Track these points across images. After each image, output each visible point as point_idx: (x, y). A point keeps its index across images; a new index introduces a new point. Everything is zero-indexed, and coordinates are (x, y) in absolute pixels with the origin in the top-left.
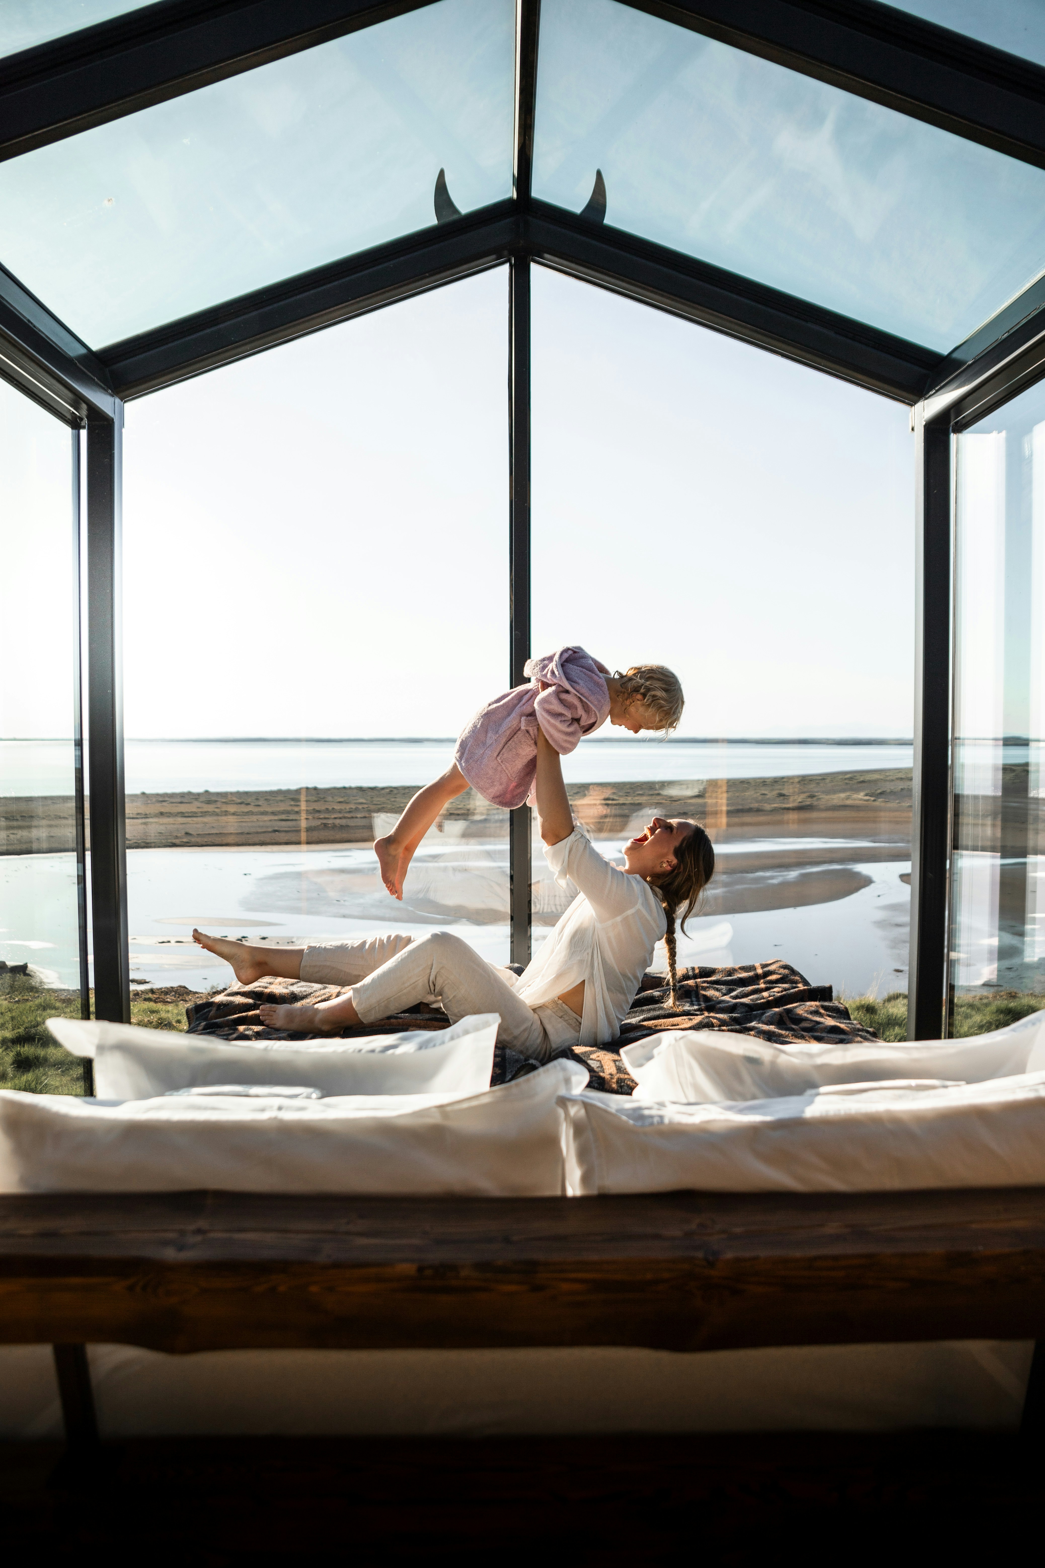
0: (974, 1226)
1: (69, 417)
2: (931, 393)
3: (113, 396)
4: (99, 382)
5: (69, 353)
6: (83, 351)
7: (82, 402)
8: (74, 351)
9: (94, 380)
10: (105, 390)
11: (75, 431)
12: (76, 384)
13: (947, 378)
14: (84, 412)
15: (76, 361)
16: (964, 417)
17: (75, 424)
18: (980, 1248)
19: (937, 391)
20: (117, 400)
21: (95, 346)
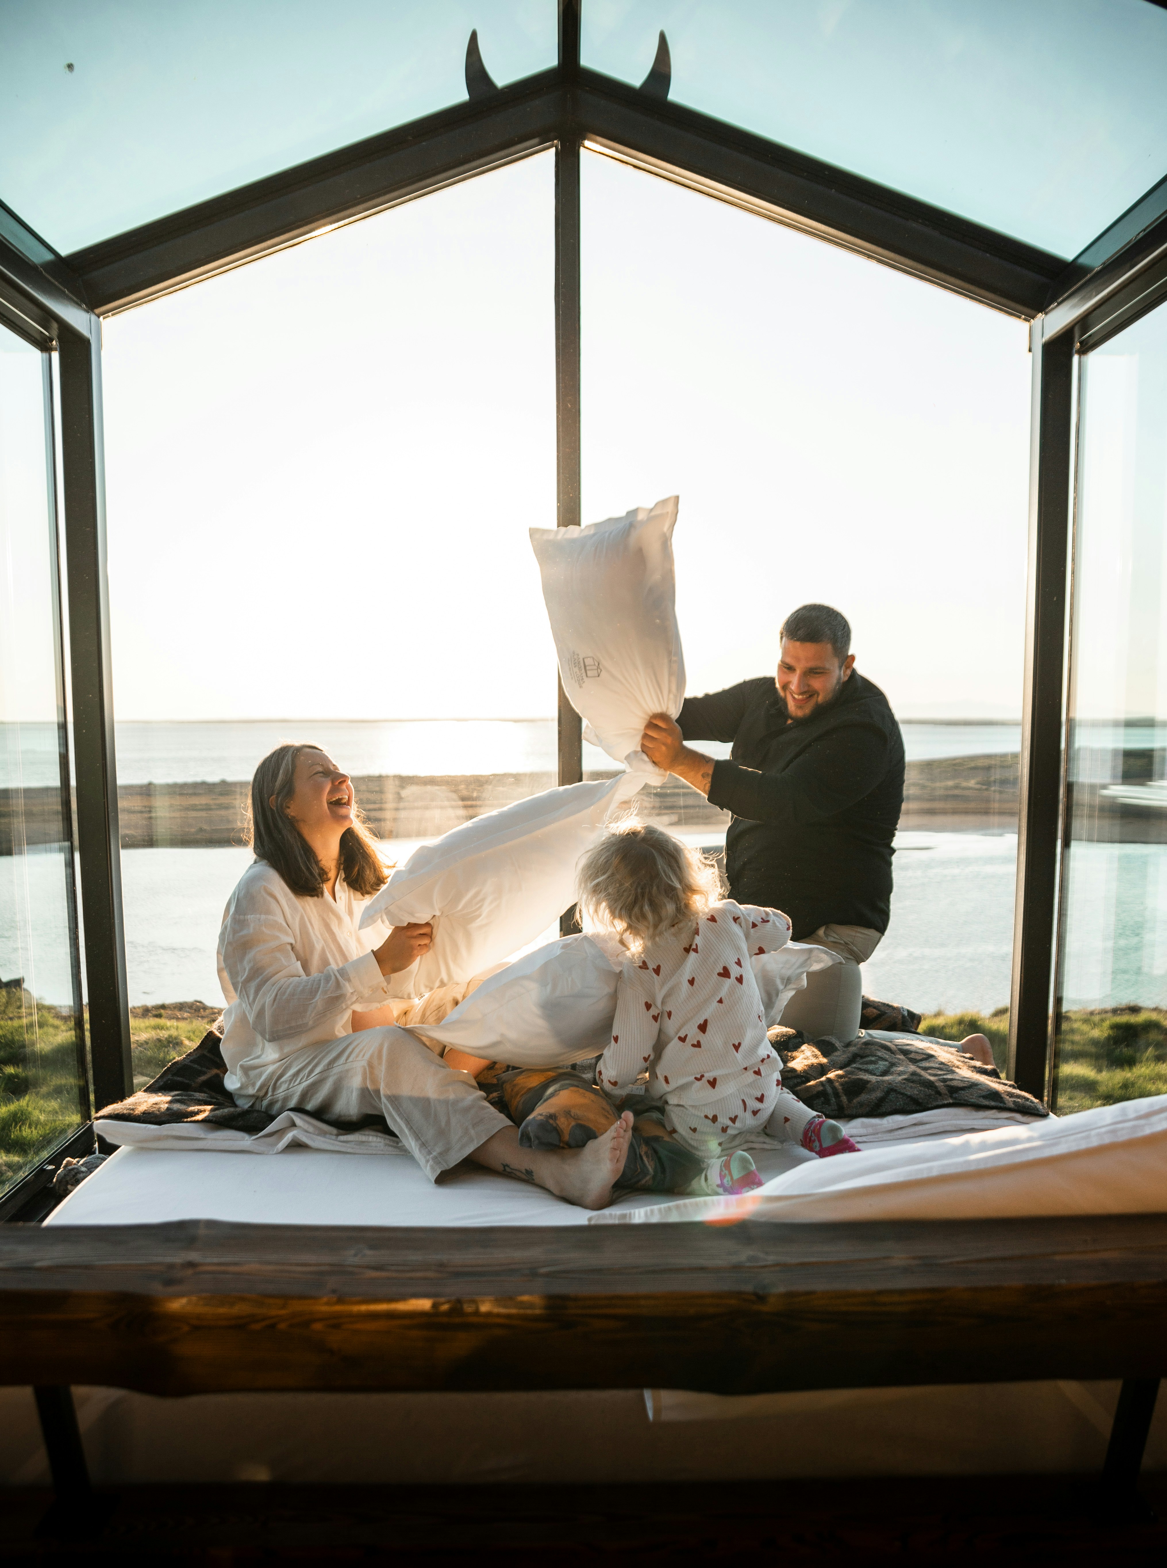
0: (1058, 1258)
1: (38, 337)
2: (1052, 306)
3: (88, 312)
4: (70, 295)
5: (31, 258)
6: (49, 257)
7: (51, 319)
8: (39, 256)
9: (64, 292)
10: (79, 305)
11: (45, 355)
12: (42, 297)
13: (1071, 287)
14: (55, 332)
15: (42, 269)
16: (1090, 336)
17: (43, 345)
18: (1063, 1281)
19: (1059, 304)
20: (93, 317)
21: (64, 251)
